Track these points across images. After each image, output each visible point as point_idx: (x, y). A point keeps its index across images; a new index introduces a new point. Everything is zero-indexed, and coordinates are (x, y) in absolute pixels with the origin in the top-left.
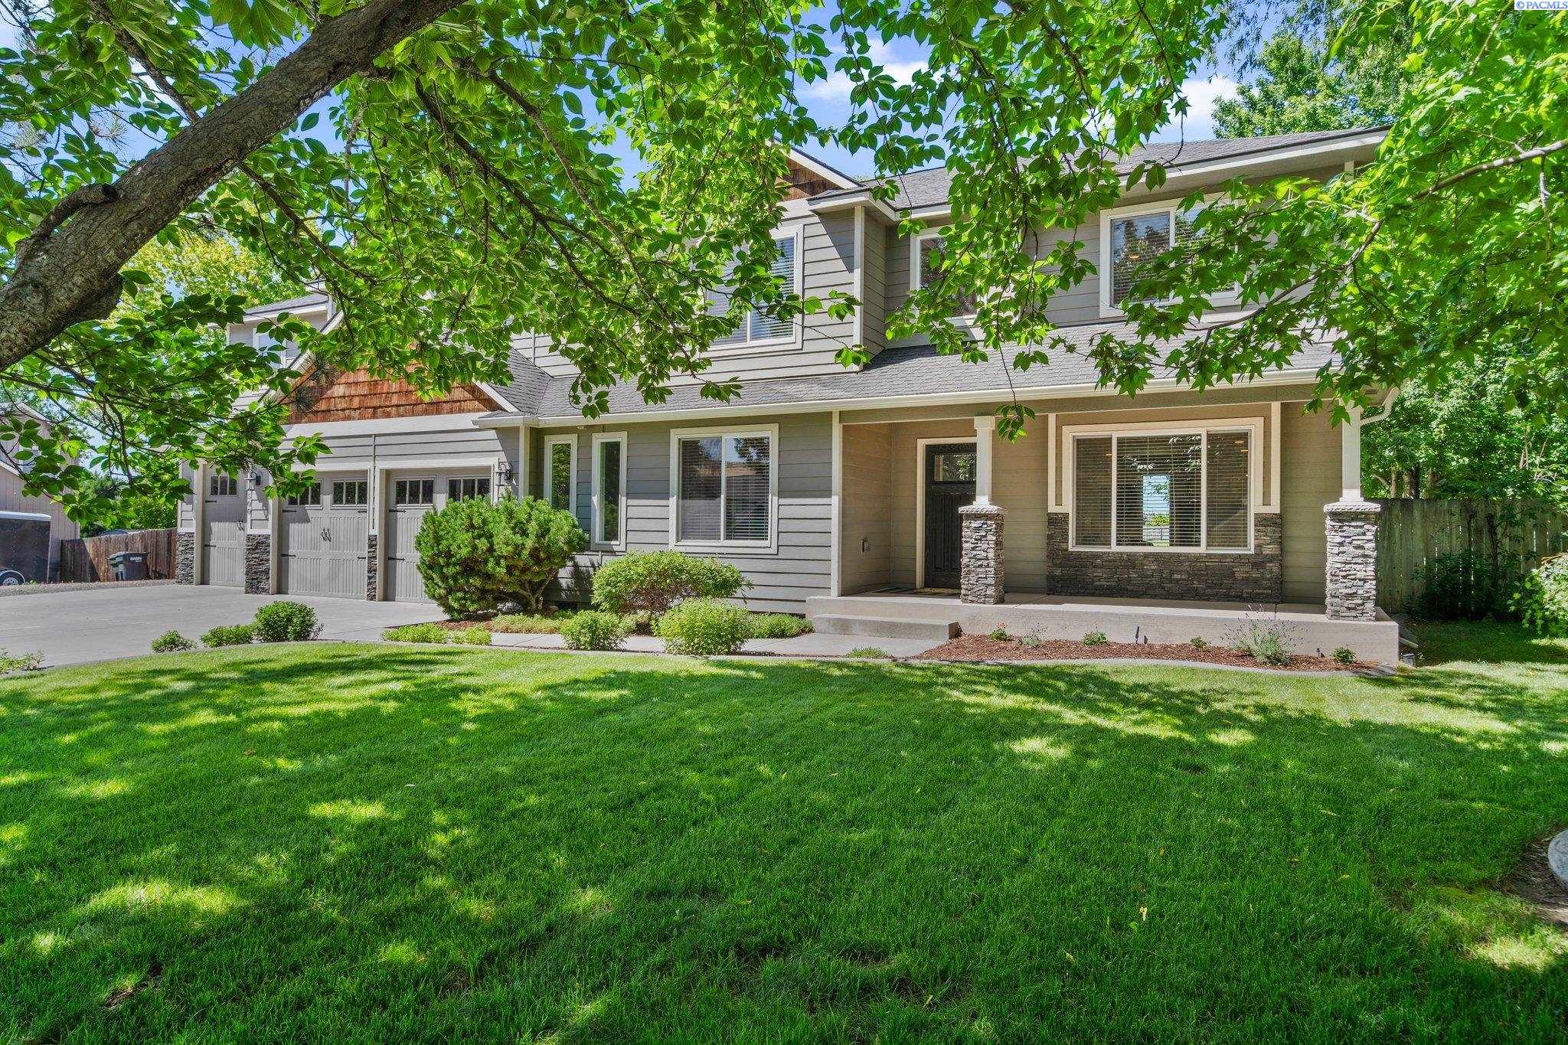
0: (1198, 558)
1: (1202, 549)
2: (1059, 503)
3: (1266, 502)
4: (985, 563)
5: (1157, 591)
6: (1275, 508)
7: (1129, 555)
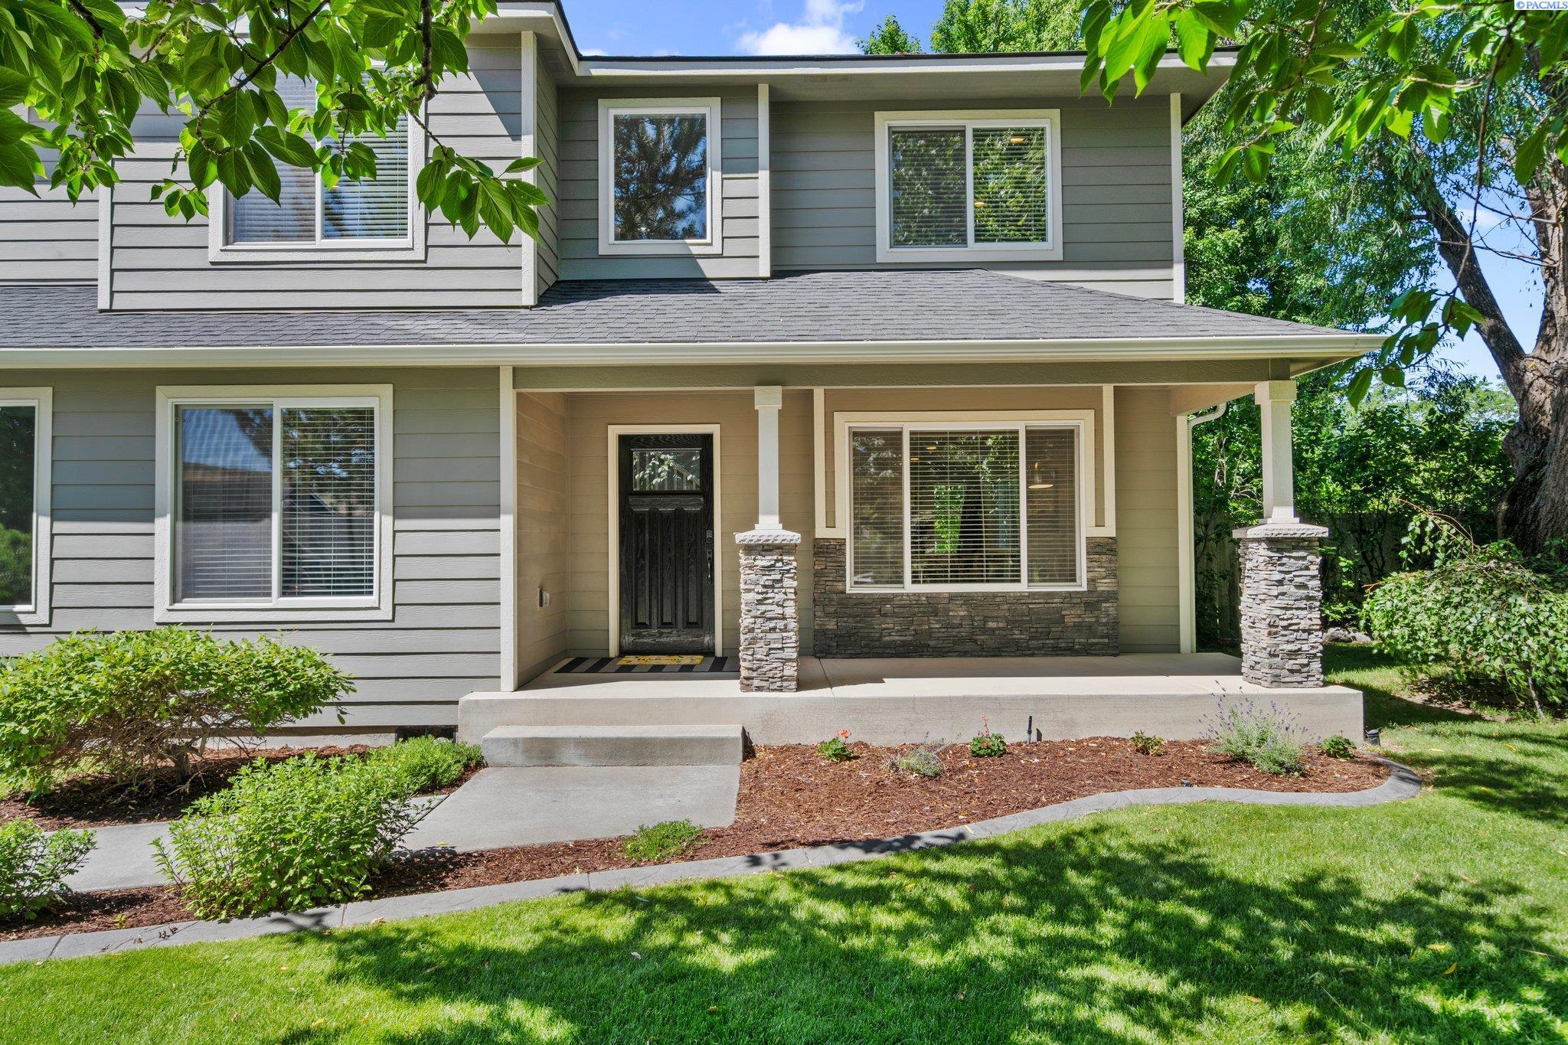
0: (1019, 598)
1: (1022, 587)
2: (831, 524)
3: (1100, 523)
4: (780, 624)
5: (968, 646)
6: (1109, 530)
7: (929, 596)
